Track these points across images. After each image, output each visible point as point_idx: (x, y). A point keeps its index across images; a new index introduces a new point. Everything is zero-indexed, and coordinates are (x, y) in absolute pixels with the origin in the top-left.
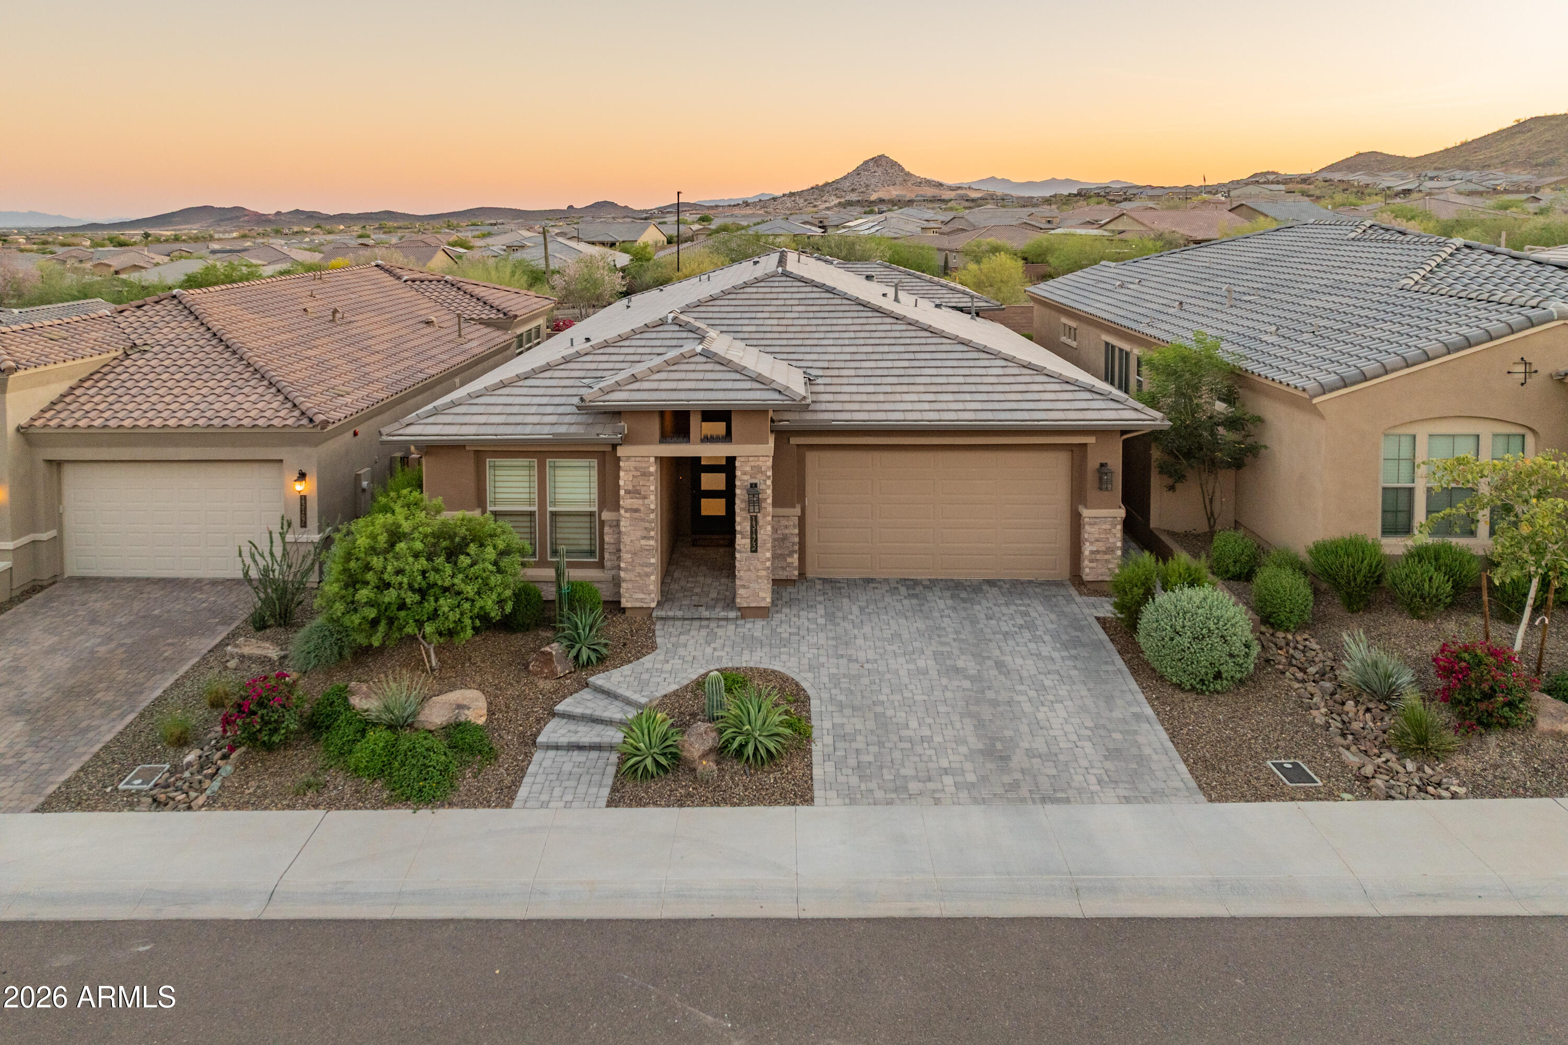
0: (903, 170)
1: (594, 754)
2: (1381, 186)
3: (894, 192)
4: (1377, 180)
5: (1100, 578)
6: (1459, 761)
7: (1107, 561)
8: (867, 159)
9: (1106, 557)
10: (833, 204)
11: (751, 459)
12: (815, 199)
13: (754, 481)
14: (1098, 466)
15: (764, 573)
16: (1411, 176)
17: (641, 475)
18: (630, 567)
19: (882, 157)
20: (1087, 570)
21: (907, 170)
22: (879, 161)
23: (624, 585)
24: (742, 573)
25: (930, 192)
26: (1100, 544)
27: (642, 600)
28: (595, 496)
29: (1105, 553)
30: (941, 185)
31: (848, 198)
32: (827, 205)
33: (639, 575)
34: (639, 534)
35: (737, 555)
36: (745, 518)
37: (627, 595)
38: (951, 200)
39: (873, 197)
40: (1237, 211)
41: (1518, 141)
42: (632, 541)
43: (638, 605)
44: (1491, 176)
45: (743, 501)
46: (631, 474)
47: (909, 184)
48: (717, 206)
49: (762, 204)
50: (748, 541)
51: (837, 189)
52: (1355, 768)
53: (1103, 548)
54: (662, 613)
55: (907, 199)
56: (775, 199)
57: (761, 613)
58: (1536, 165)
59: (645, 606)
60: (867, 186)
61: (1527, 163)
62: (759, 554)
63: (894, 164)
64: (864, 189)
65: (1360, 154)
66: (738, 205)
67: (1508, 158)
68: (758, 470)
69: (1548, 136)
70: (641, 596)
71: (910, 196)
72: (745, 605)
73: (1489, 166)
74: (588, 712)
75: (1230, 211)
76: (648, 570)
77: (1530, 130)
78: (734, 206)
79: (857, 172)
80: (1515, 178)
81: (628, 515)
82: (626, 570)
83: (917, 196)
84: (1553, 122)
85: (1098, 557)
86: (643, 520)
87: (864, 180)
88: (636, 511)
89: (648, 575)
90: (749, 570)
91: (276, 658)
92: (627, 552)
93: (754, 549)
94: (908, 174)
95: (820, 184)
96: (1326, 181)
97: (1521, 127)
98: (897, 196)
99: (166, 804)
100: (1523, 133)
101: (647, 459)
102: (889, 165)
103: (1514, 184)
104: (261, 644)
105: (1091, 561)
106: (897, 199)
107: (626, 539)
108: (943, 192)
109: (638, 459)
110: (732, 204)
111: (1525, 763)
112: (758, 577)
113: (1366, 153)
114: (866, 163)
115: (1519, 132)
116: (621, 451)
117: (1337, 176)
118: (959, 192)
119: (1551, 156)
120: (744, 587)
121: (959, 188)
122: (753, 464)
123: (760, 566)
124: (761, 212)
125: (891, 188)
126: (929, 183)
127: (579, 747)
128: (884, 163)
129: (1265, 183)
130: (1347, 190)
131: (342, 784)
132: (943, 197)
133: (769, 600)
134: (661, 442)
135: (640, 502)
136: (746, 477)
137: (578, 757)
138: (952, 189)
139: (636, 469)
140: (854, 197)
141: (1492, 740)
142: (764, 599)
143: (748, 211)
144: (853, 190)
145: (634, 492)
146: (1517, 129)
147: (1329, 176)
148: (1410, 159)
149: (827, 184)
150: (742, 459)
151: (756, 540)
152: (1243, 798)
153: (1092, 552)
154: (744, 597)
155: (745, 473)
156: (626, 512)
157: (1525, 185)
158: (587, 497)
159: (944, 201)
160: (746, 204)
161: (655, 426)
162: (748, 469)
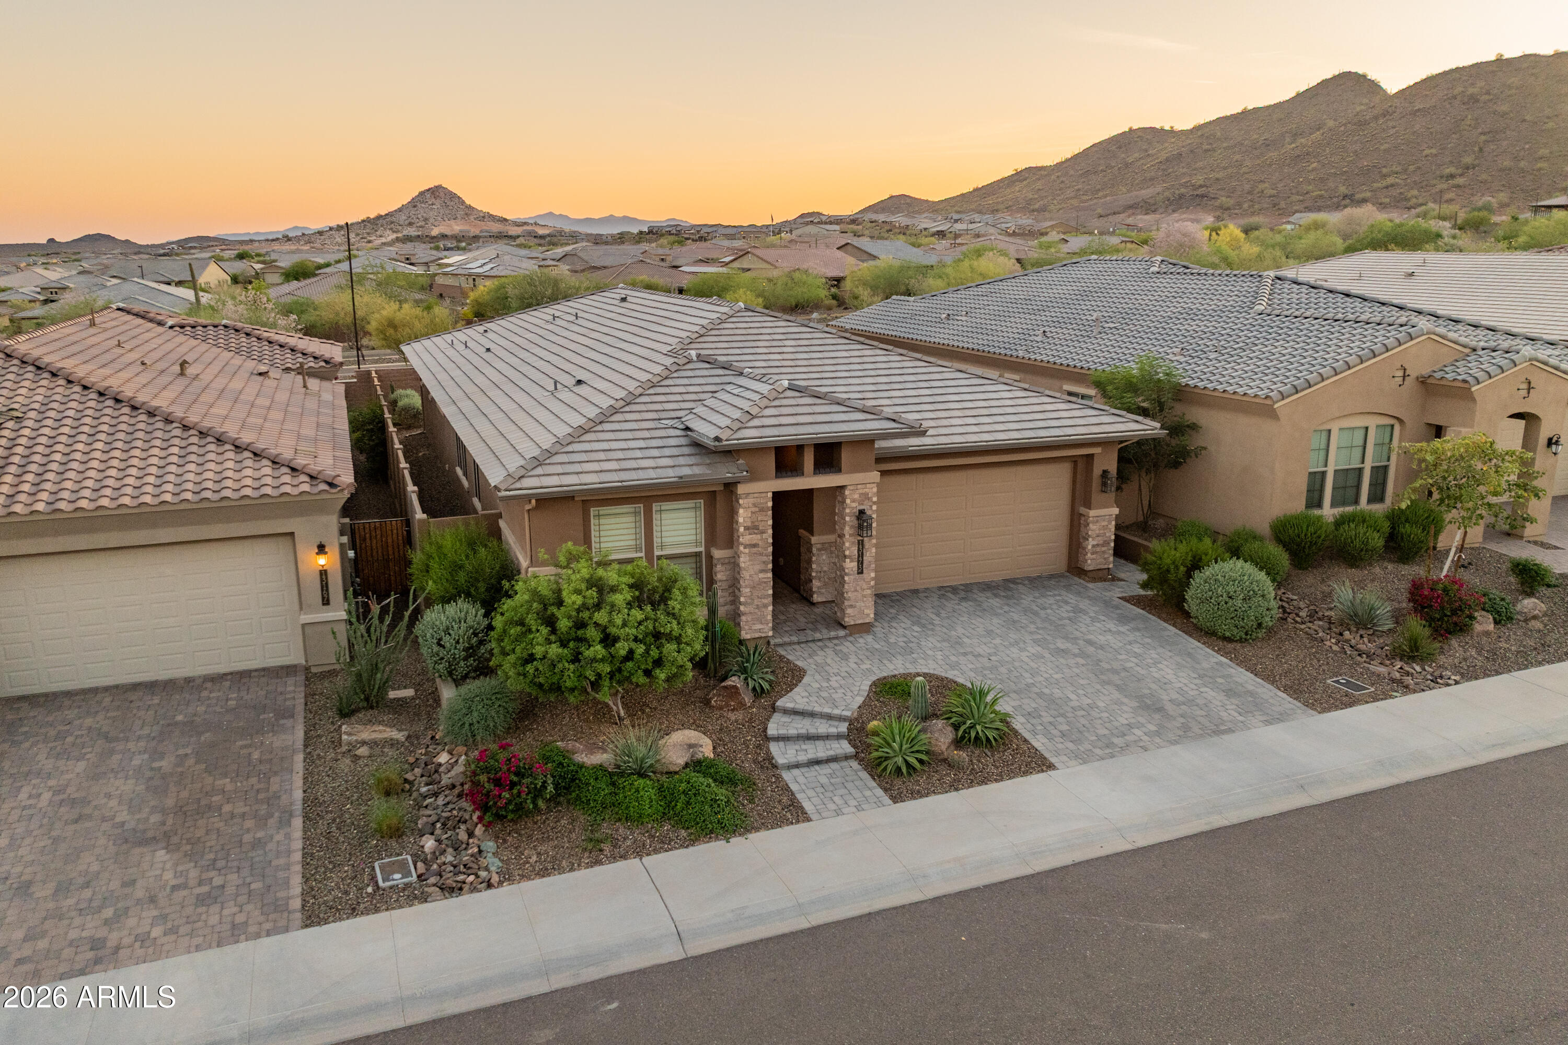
0: (463, 202)
1: (834, 766)
2: (919, 228)
3: (457, 227)
4: (915, 221)
5: (1099, 567)
6: (1442, 659)
7: (1104, 552)
8: (423, 190)
9: (1104, 549)
10: (389, 239)
11: (859, 487)
12: (368, 234)
13: (862, 507)
14: (1101, 472)
15: (869, 592)
16: (940, 218)
17: (760, 511)
18: (749, 601)
19: (439, 187)
20: (1089, 561)
21: (468, 202)
22: (436, 192)
23: (743, 618)
24: (850, 594)
25: (496, 227)
26: (1100, 538)
27: (760, 630)
28: (702, 537)
29: (1103, 545)
30: (506, 220)
31: (405, 233)
32: (383, 240)
33: (758, 607)
34: (758, 567)
35: (846, 578)
36: (853, 543)
37: (747, 627)
38: (518, 237)
39: (435, 232)
40: (844, 249)
41: (1017, 189)
42: (750, 576)
43: (757, 635)
44: (1002, 220)
45: (852, 527)
46: (750, 510)
47: (472, 218)
48: (251, 241)
49: (307, 238)
50: (856, 564)
51: (392, 223)
52: (1386, 675)
53: (1101, 542)
54: (778, 641)
55: (472, 234)
56: (320, 233)
57: (865, 628)
58: (1033, 211)
59: (763, 635)
60: (426, 220)
61: (1027, 208)
62: (865, 575)
63: (453, 196)
64: (423, 223)
65: (892, 197)
66: (278, 239)
67: (1010, 203)
68: (866, 497)
69: (1039, 185)
70: (759, 626)
71: (474, 231)
72: (852, 623)
73: (997, 211)
74: (803, 731)
75: (838, 249)
76: (765, 601)
77: (1025, 179)
78: (273, 240)
79: (413, 204)
80: (1020, 222)
81: (747, 551)
82: (745, 604)
83: (481, 231)
84: (1043, 172)
85: (1098, 549)
86: (761, 554)
87: (421, 213)
88: (755, 546)
89: (766, 606)
90: (856, 591)
91: (403, 739)
92: (746, 587)
93: (860, 572)
94: (469, 207)
95: (372, 216)
96: (872, 222)
97: (1020, 176)
98: (461, 231)
99: (461, 889)
100: (1021, 181)
101: (763, 495)
102: (448, 197)
103: (1020, 227)
104: (376, 728)
105: (1092, 554)
106: (461, 234)
107: (745, 574)
108: (508, 227)
109: (756, 495)
110: (270, 238)
111: (1479, 653)
112: (864, 596)
113: (897, 196)
114: (422, 194)
115: (1017, 181)
116: (741, 489)
117: (881, 217)
118: (525, 228)
119: (1042, 202)
120: (851, 606)
121: (525, 224)
122: (861, 491)
123: (865, 586)
124: (306, 247)
125: (452, 222)
126: (493, 218)
127: (818, 762)
128: (442, 195)
129: (819, 223)
130: (891, 230)
131: (627, 834)
132: (510, 233)
133: (872, 616)
134: (777, 477)
135: (759, 536)
136: (854, 505)
137: (825, 770)
138: (517, 224)
139: (755, 505)
140: (412, 232)
141: (1454, 642)
142: (868, 615)
143: (288, 247)
144: (410, 224)
145: (753, 528)
146: (1015, 178)
147: (874, 217)
148: (934, 202)
149: (379, 217)
150: (851, 488)
151: (862, 563)
152: (1337, 708)
153: (1093, 546)
154: (851, 616)
155: (853, 501)
156: (745, 548)
157: (1028, 228)
158: (694, 537)
159: (511, 237)
160: (288, 239)
161: (770, 462)
162: (856, 496)
